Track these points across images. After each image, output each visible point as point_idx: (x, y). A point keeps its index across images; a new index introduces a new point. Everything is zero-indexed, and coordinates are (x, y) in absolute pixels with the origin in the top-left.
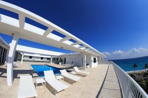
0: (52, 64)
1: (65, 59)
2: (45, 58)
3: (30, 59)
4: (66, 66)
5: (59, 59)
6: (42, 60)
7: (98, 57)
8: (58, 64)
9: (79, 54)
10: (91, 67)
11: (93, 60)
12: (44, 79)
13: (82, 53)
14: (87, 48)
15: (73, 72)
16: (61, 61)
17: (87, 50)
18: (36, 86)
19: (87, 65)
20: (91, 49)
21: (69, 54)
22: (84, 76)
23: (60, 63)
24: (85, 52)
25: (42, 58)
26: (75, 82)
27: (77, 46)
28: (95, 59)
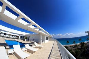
0: (19, 40)
1: (29, 37)
2: (15, 36)
3: (5, 36)
4: (30, 42)
5: (25, 37)
6: (13, 37)
7: (49, 37)
8: (24, 40)
9: (38, 35)
10: (45, 42)
11: (46, 38)
12: (14, 50)
13: (40, 34)
14: (43, 31)
15: (33, 46)
16: (26, 38)
17: (43, 33)
18: (8, 55)
19: (43, 41)
20: (45, 32)
21: (32, 34)
22: (40, 48)
23: (26, 40)
24: (42, 34)
25: (13, 36)
26: (34, 52)
27: (37, 30)
28: (47, 38)
